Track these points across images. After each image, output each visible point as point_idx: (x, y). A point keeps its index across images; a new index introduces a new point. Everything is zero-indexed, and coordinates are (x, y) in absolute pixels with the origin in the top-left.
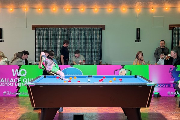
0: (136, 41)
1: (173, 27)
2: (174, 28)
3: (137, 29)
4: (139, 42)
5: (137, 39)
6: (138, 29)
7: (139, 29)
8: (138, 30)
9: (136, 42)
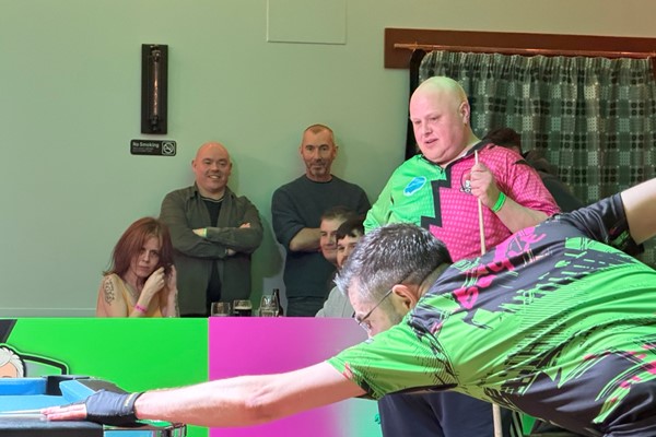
0: (137, 149)
1: (414, 47)
2: (420, 54)
3: (147, 50)
4: (157, 152)
5: (144, 131)
6: (156, 54)
7: (164, 49)
8: (155, 61)
9: (135, 151)
